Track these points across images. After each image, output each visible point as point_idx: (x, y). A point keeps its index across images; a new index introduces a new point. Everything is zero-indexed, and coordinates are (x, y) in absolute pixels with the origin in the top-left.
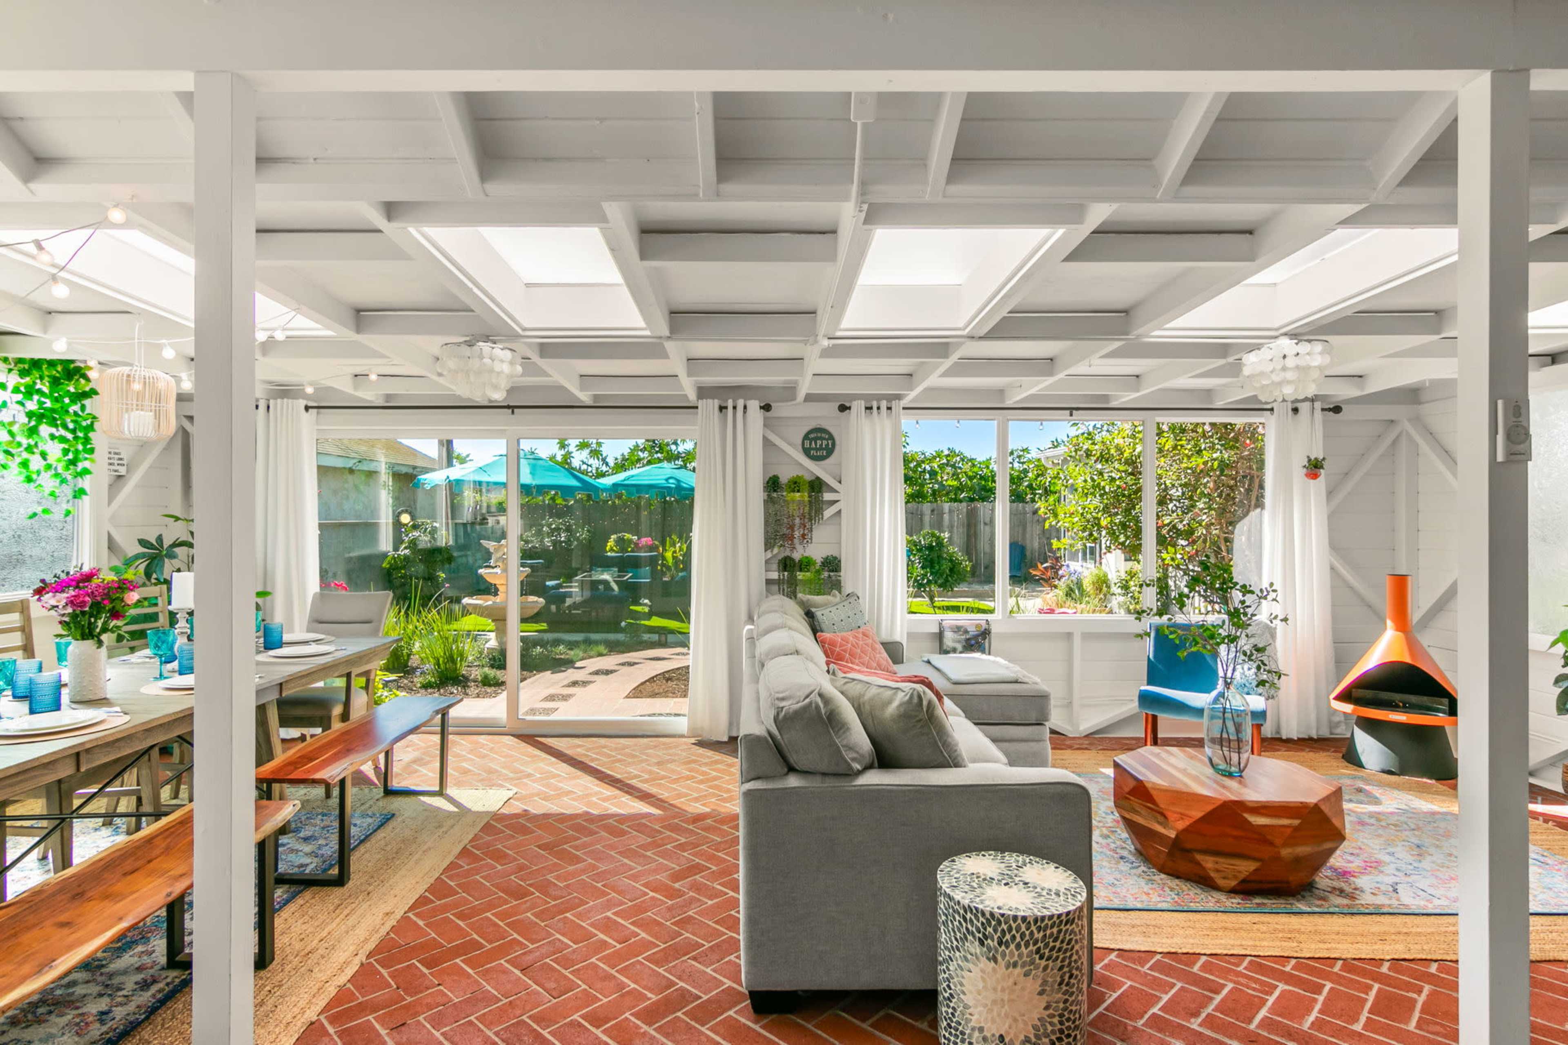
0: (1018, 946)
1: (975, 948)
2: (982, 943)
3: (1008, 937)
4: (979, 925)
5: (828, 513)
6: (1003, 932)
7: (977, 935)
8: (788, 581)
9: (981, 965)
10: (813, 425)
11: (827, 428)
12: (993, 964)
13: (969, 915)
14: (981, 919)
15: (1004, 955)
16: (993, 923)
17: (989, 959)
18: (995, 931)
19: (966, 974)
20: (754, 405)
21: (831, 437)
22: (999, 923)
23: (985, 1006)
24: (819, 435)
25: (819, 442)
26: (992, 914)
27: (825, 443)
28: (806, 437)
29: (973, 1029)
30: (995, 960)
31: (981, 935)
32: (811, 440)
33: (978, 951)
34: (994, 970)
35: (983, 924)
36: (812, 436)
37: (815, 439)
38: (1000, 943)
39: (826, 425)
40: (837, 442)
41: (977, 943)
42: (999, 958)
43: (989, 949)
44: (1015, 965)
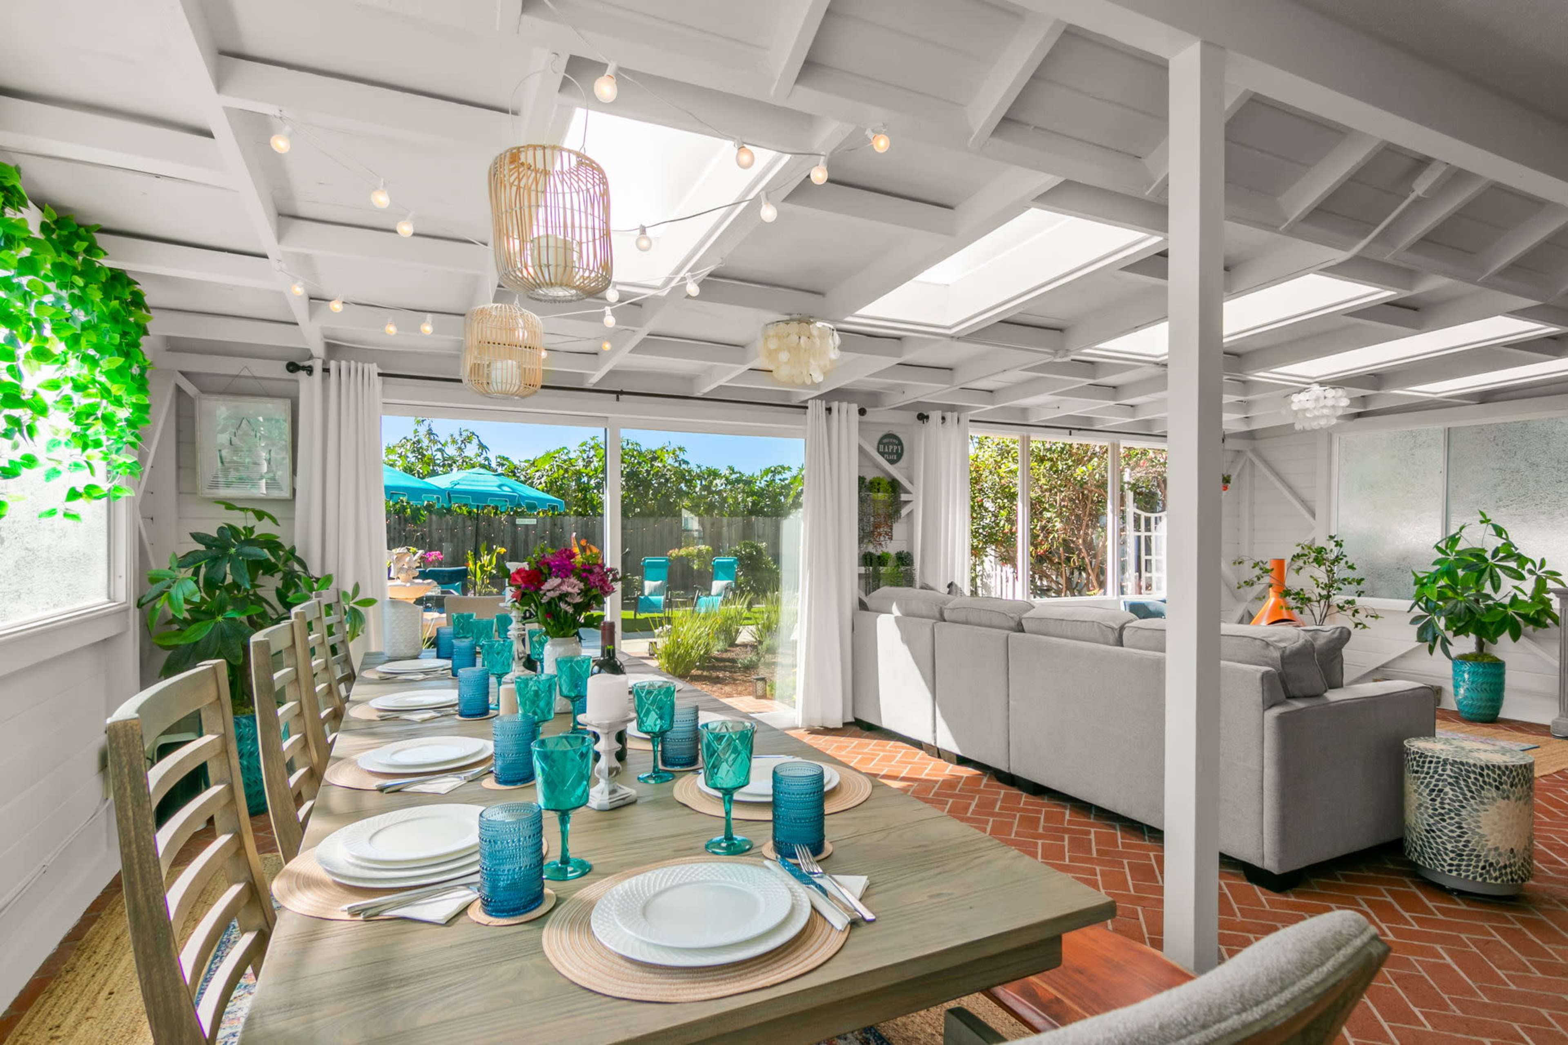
0: (1522, 786)
1: (1494, 793)
2: (1497, 788)
3: (1517, 780)
4: (1496, 776)
5: (904, 512)
6: (1514, 777)
7: (1494, 784)
8: (873, 575)
9: (1497, 804)
10: (885, 431)
11: (898, 434)
12: (1506, 801)
13: (1485, 772)
14: (1497, 772)
15: (1514, 793)
16: (1507, 773)
17: (1504, 798)
18: (1509, 778)
19: (1482, 814)
20: (855, 408)
21: (900, 443)
22: (1511, 771)
23: (1500, 831)
24: (891, 440)
25: (891, 447)
26: (1507, 767)
27: (895, 447)
28: (880, 442)
29: (1490, 850)
30: (1508, 798)
31: (1497, 784)
32: (885, 444)
33: (1495, 795)
34: (1508, 805)
35: (1499, 775)
36: (885, 441)
37: (888, 444)
38: (1512, 786)
39: (895, 431)
40: (905, 448)
41: (1494, 789)
42: (1511, 796)
43: (1504, 791)
44: (1520, 799)
